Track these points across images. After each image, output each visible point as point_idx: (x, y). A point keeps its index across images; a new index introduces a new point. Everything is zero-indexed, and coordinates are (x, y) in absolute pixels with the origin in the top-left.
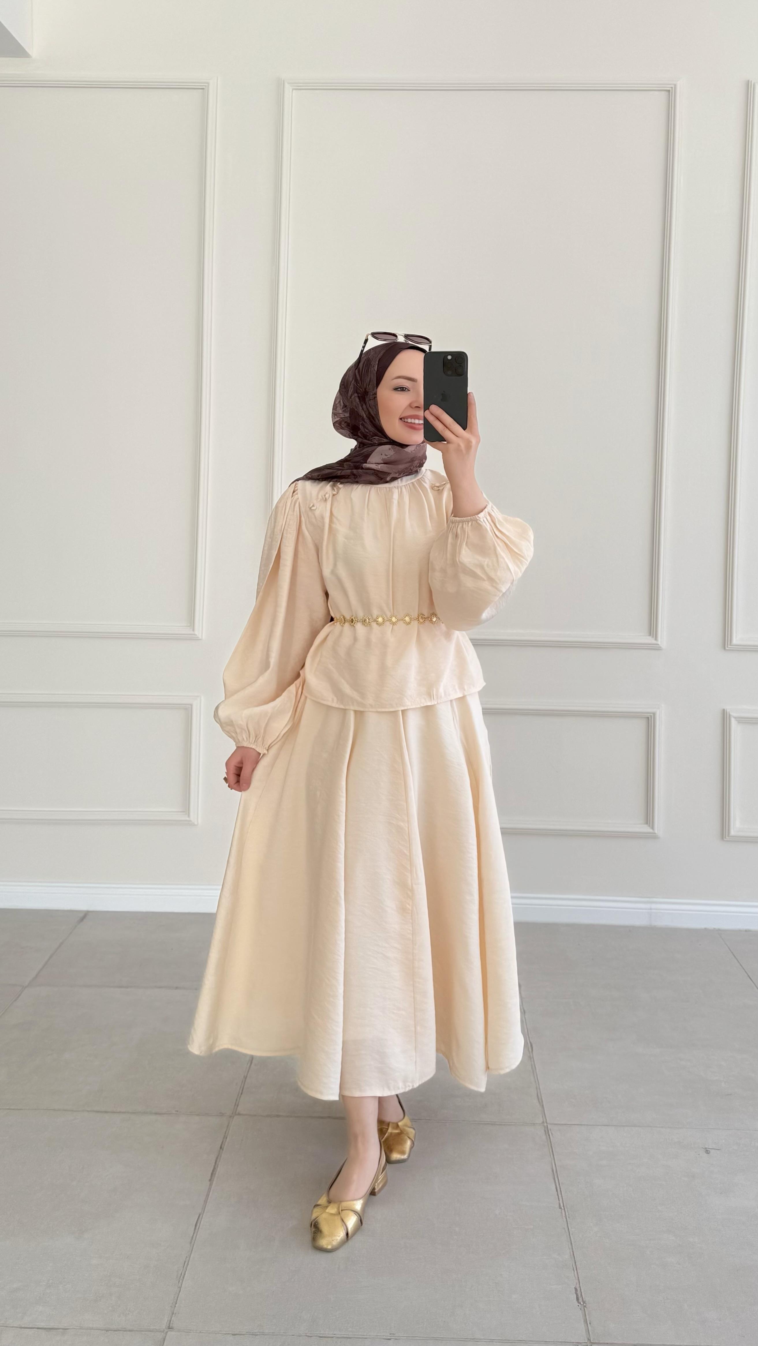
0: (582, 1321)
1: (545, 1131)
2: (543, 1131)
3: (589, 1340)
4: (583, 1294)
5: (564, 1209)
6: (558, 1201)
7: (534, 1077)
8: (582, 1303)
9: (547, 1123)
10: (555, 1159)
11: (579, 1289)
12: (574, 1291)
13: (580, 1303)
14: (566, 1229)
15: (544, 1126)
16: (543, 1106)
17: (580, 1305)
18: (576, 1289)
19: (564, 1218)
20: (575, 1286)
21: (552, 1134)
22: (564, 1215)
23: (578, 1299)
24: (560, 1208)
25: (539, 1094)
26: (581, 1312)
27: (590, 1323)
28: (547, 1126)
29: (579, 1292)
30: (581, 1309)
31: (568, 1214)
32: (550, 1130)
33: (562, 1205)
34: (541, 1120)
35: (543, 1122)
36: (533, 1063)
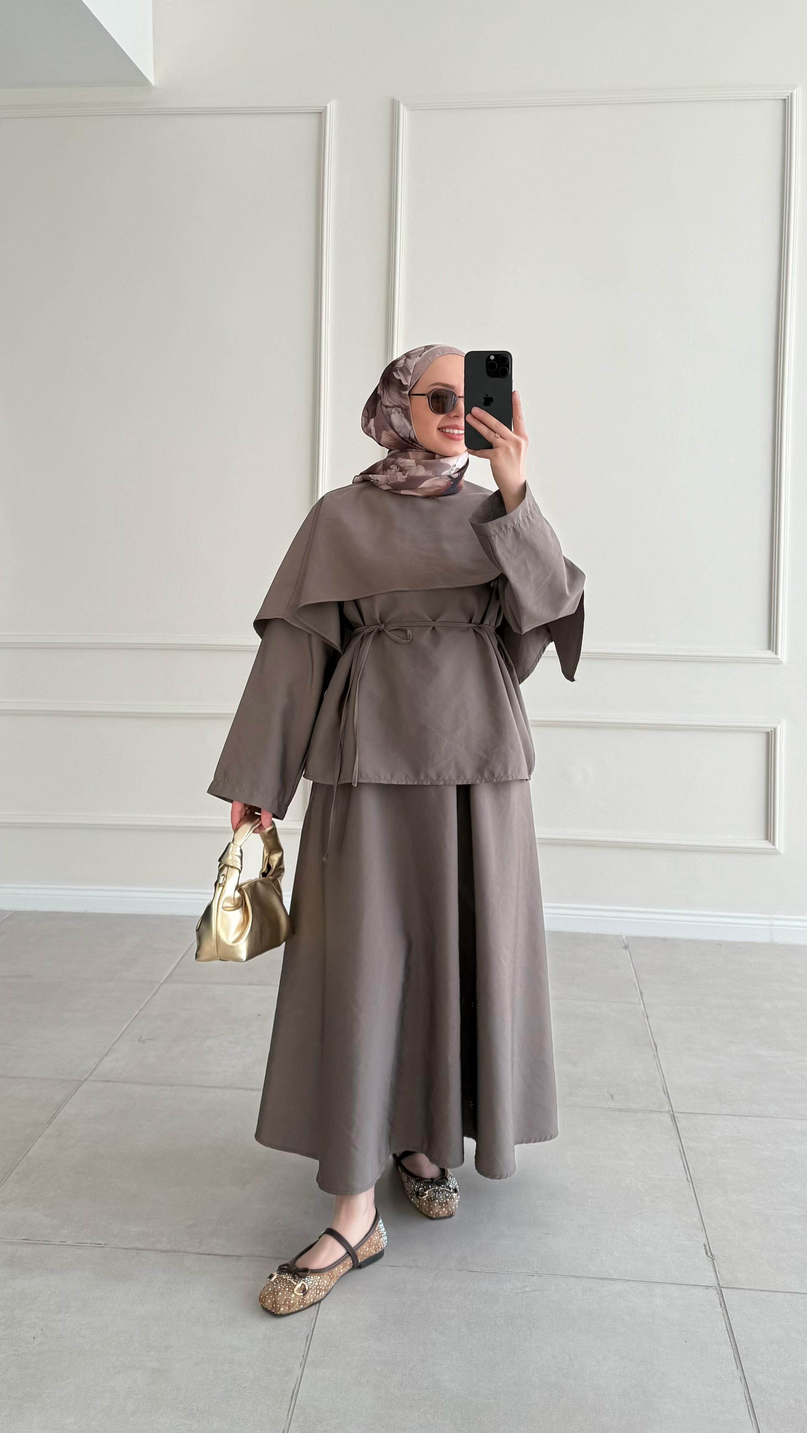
0: (712, 1269)
1: (671, 1118)
2: (670, 1119)
3: (719, 1284)
4: (711, 1250)
5: (692, 1182)
6: (686, 1176)
7: (659, 1072)
8: (711, 1256)
9: (673, 1111)
10: (682, 1142)
11: (707, 1245)
12: (703, 1246)
13: (709, 1257)
14: (694, 1198)
15: (671, 1114)
16: (669, 1097)
17: (708, 1257)
18: (705, 1245)
19: (692, 1189)
20: (703, 1243)
21: (678, 1121)
22: (691, 1186)
23: (707, 1253)
24: (689, 1181)
25: (665, 1087)
26: (710, 1263)
27: (719, 1272)
28: (673, 1114)
29: (707, 1248)
30: (710, 1261)
31: (696, 1187)
32: (677, 1117)
33: (689, 1179)
34: (667, 1108)
35: (670, 1111)
36: (657, 1060)
